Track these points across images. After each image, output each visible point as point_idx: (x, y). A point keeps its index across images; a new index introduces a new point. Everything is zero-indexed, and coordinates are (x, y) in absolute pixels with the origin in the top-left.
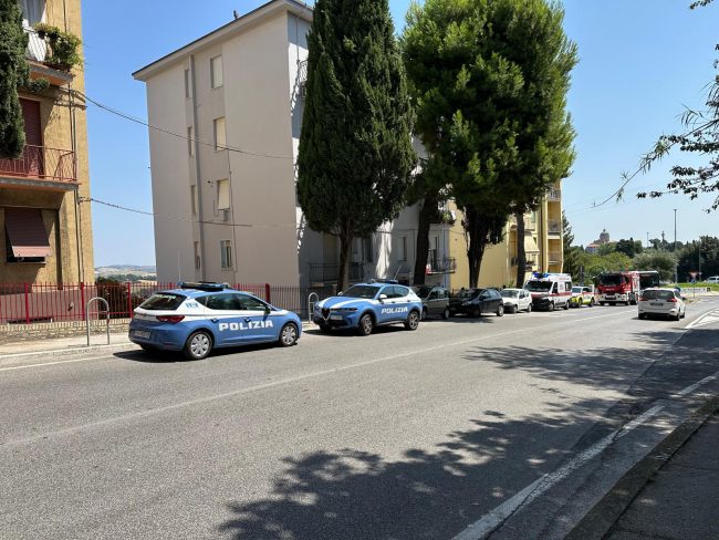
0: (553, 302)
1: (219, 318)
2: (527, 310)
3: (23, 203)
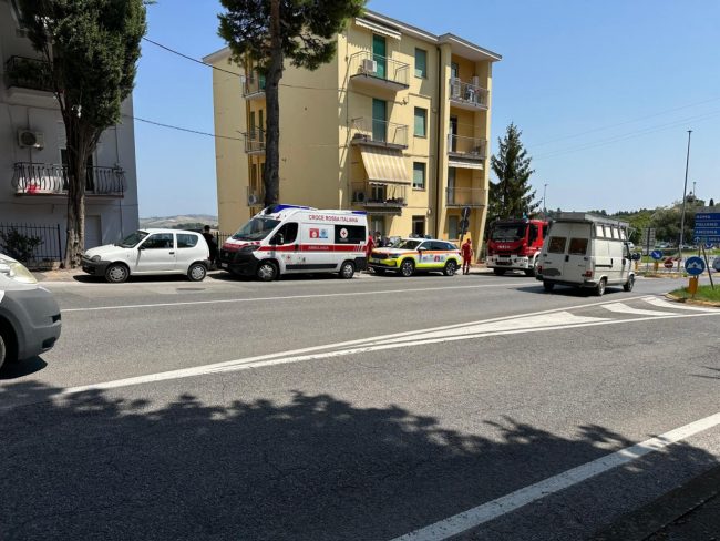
0: (272, 262)
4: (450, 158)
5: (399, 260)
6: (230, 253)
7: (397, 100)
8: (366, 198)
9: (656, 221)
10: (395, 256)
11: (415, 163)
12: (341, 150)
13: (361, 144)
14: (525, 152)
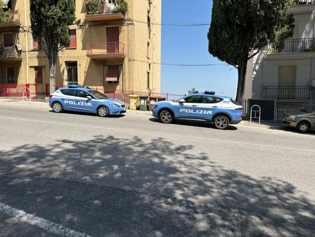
1: (64, 98)
3: (112, 63)
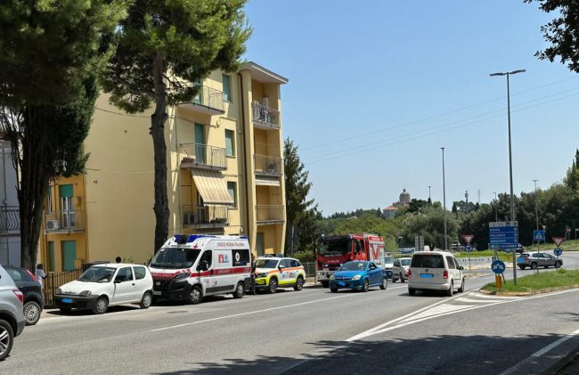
0: (198, 286)
2: (142, 305)
4: (257, 177)
5: (268, 278)
6: (162, 282)
7: (211, 124)
8: (196, 220)
9: (408, 227)
10: (263, 275)
11: (229, 183)
12: (173, 174)
13: (191, 168)
14: (303, 166)
